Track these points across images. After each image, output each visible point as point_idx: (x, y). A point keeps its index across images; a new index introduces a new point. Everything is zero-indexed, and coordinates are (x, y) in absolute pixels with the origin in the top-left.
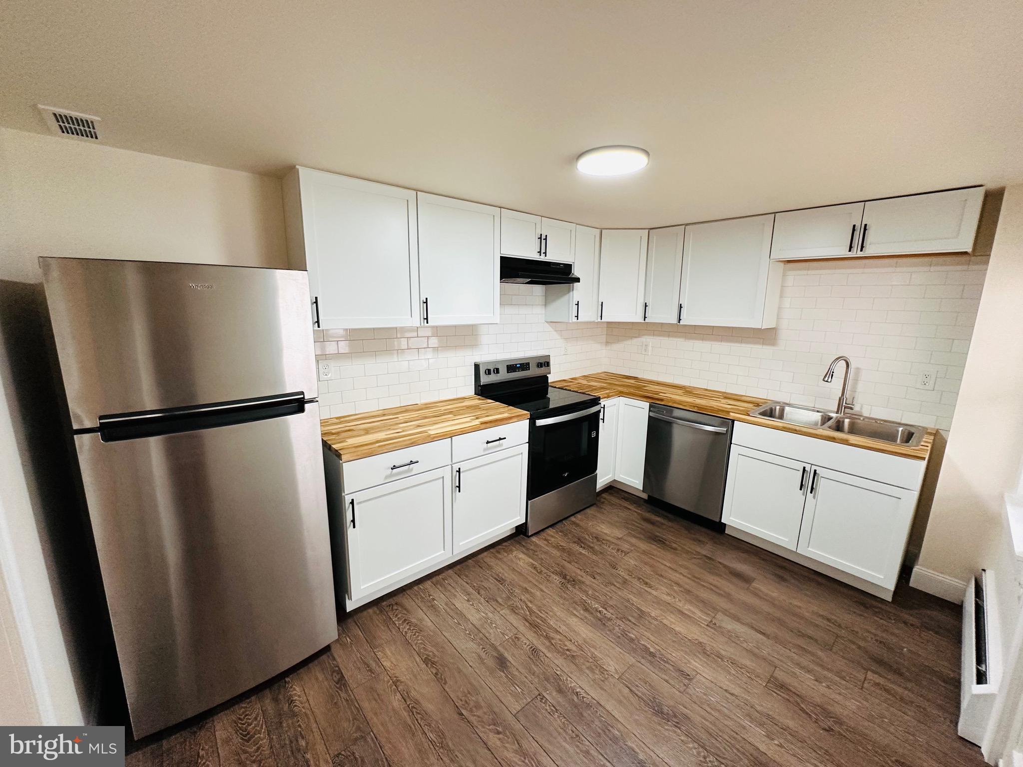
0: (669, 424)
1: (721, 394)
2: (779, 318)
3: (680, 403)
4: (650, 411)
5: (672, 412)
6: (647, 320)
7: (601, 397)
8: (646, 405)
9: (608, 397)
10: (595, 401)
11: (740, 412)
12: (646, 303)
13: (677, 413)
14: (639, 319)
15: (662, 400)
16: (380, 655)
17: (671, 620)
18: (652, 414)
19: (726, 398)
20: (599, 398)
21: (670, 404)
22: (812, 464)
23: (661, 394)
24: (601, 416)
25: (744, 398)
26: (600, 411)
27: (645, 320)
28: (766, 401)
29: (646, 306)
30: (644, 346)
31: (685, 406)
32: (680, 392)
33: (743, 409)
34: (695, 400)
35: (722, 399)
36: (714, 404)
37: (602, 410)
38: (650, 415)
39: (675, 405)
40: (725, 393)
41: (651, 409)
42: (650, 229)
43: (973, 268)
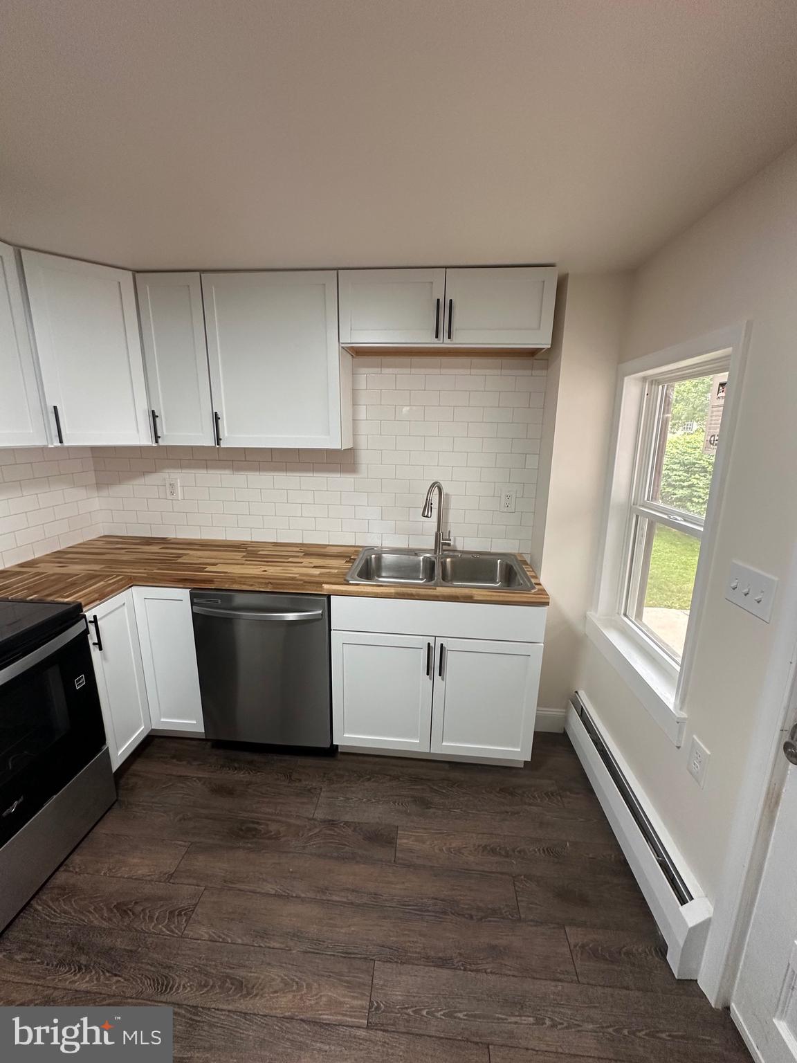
0: (229, 621)
1: (298, 549)
2: (355, 435)
3: (243, 579)
4: (193, 604)
5: (230, 599)
6: (161, 442)
7: (83, 604)
8: (184, 594)
9: (103, 596)
10: (75, 614)
11: (333, 580)
12: (153, 412)
13: (240, 600)
14: (145, 440)
15: (211, 581)
18: (198, 609)
19: (307, 555)
20: (79, 607)
21: (226, 586)
22: (435, 637)
23: (210, 568)
24: (92, 638)
25: (329, 550)
26: (87, 631)
27: (157, 442)
28: (357, 550)
29: (154, 416)
30: (168, 485)
31: (252, 585)
32: (238, 556)
33: (336, 571)
34: (266, 568)
35: (302, 557)
36: (295, 571)
37: (92, 628)
38: (194, 611)
39: (236, 587)
40: (302, 545)
41: (195, 600)
42: (135, 272)
43: (535, 373)
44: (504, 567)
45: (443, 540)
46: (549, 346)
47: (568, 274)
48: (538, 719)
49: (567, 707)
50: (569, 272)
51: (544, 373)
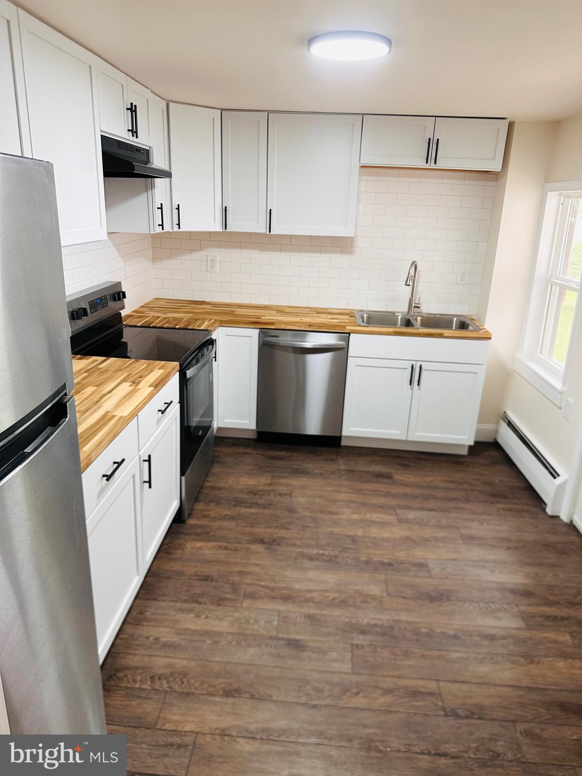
6: (228, 229)
8: (254, 333)
12: (225, 207)
14: (217, 227)
16: (168, 726)
17: (375, 532)
21: (283, 327)
23: (262, 318)
27: (226, 229)
28: (351, 311)
29: (225, 210)
30: (209, 261)
31: (300, 327)
32: (273, 312)
34: (300, 318)
35: (316, 314)
39: (289, 327)
40: (309, 307)
42: (222, 110)
43: (488, 183)
44: (458, 323)
45: (415, 304)
46: (500, 170)
47: (515, 121)
48: (478, 431)
49: (497, 423)
50: (516, 121)
51: (494, 183)
